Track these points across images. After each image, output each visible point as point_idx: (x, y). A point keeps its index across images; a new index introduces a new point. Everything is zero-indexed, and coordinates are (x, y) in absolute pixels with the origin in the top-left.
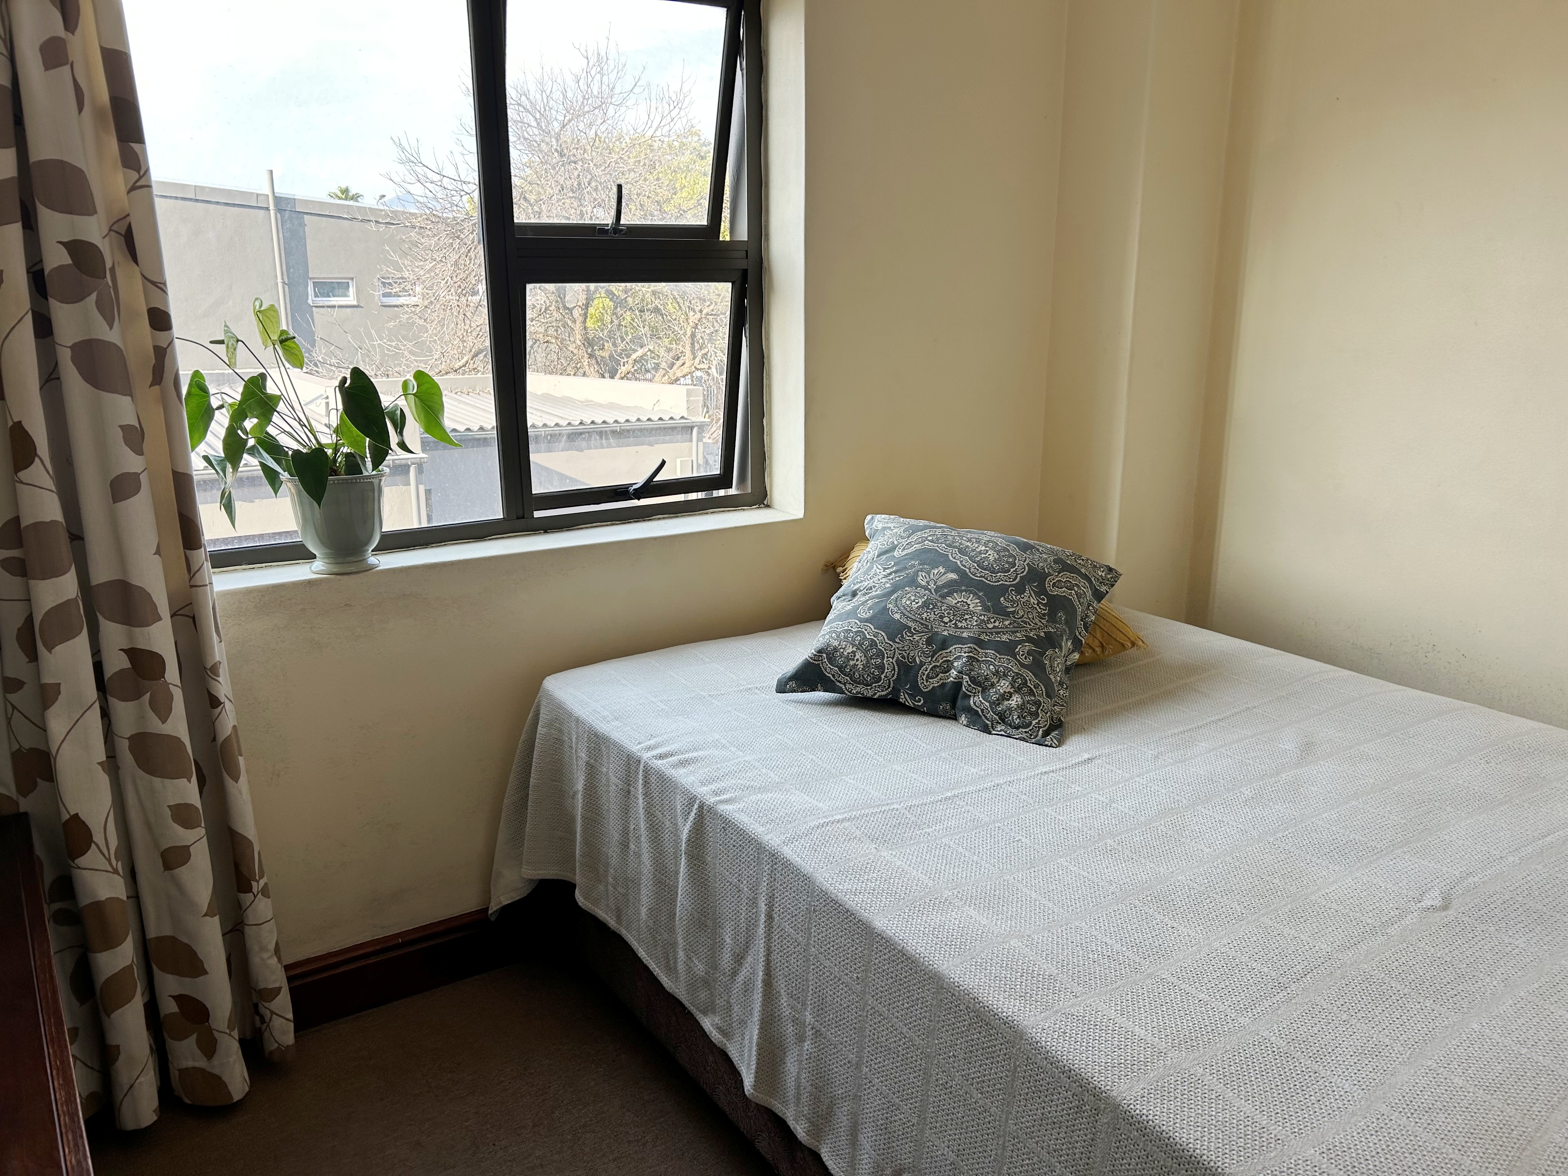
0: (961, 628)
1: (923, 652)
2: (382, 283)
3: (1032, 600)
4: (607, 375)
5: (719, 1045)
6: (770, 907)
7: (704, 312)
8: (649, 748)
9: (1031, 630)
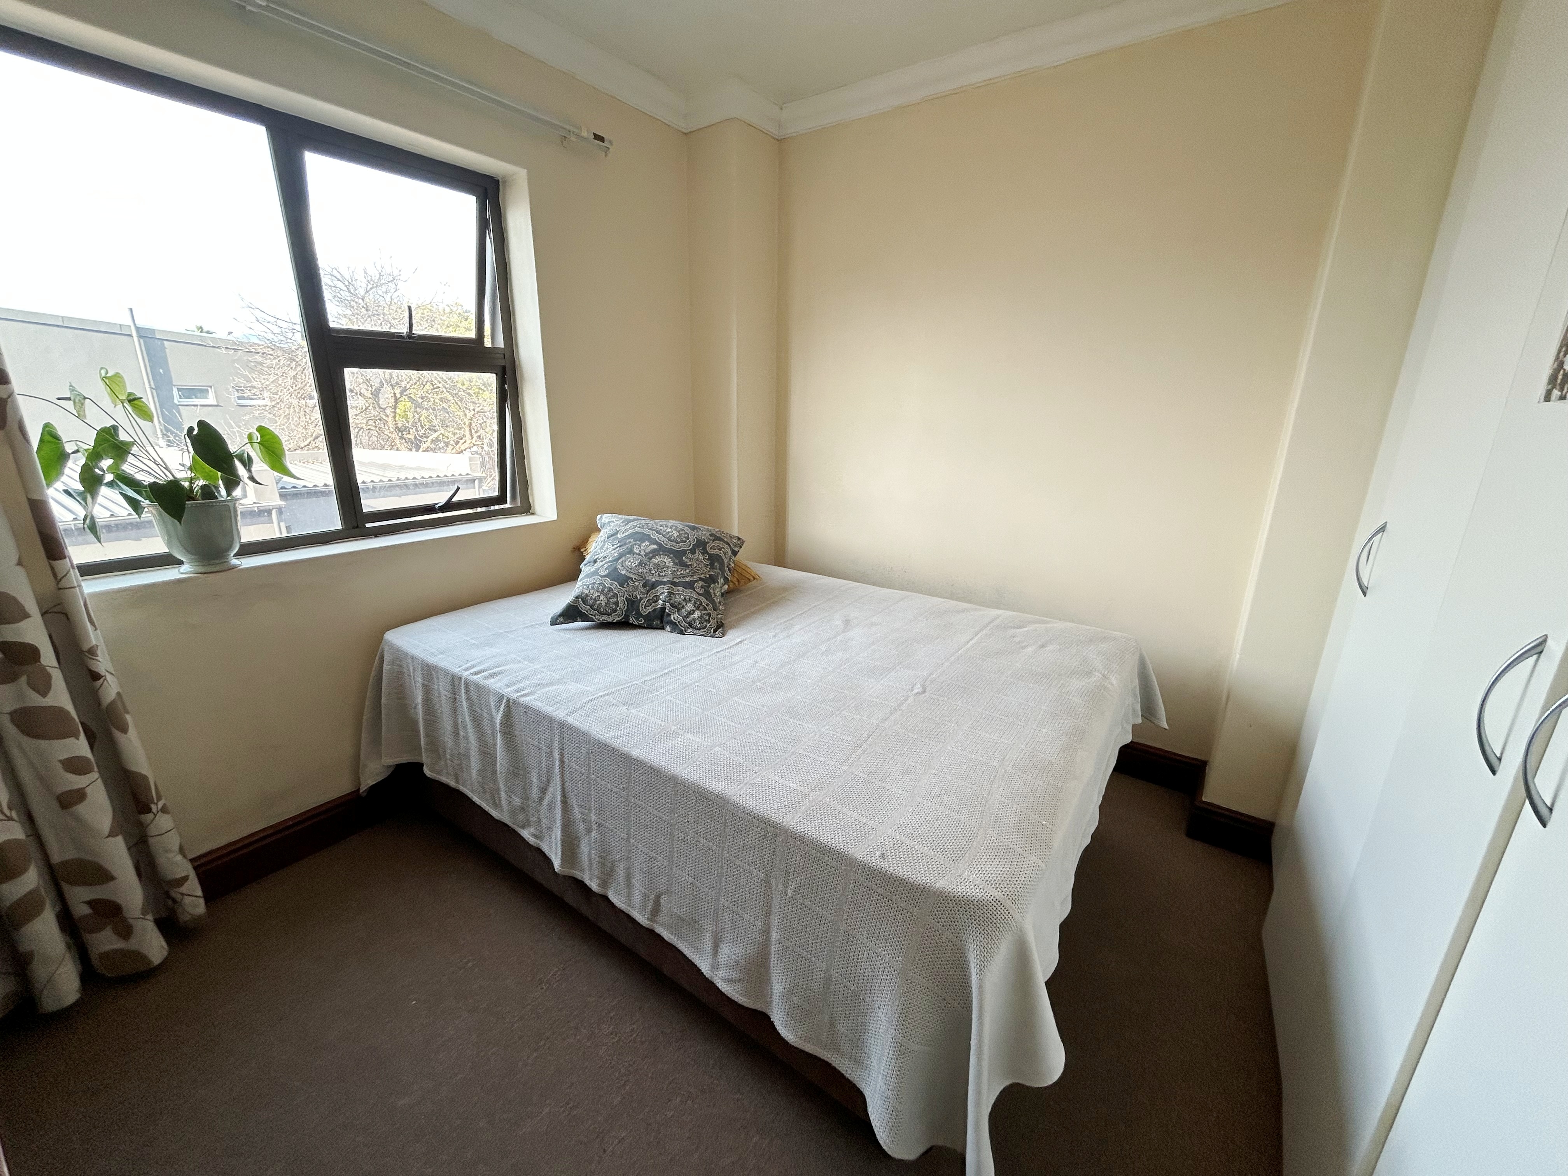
0: (662, 576)
1: (641, 592)
2: (237, 390)
3: (700, 557)
4: (414, 449)
5: (535, 845)
6: (562, 755)
7: (476, 410)
8: (467, 669)
9: (701, 574)
